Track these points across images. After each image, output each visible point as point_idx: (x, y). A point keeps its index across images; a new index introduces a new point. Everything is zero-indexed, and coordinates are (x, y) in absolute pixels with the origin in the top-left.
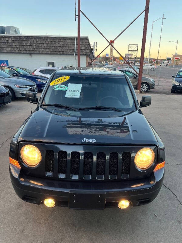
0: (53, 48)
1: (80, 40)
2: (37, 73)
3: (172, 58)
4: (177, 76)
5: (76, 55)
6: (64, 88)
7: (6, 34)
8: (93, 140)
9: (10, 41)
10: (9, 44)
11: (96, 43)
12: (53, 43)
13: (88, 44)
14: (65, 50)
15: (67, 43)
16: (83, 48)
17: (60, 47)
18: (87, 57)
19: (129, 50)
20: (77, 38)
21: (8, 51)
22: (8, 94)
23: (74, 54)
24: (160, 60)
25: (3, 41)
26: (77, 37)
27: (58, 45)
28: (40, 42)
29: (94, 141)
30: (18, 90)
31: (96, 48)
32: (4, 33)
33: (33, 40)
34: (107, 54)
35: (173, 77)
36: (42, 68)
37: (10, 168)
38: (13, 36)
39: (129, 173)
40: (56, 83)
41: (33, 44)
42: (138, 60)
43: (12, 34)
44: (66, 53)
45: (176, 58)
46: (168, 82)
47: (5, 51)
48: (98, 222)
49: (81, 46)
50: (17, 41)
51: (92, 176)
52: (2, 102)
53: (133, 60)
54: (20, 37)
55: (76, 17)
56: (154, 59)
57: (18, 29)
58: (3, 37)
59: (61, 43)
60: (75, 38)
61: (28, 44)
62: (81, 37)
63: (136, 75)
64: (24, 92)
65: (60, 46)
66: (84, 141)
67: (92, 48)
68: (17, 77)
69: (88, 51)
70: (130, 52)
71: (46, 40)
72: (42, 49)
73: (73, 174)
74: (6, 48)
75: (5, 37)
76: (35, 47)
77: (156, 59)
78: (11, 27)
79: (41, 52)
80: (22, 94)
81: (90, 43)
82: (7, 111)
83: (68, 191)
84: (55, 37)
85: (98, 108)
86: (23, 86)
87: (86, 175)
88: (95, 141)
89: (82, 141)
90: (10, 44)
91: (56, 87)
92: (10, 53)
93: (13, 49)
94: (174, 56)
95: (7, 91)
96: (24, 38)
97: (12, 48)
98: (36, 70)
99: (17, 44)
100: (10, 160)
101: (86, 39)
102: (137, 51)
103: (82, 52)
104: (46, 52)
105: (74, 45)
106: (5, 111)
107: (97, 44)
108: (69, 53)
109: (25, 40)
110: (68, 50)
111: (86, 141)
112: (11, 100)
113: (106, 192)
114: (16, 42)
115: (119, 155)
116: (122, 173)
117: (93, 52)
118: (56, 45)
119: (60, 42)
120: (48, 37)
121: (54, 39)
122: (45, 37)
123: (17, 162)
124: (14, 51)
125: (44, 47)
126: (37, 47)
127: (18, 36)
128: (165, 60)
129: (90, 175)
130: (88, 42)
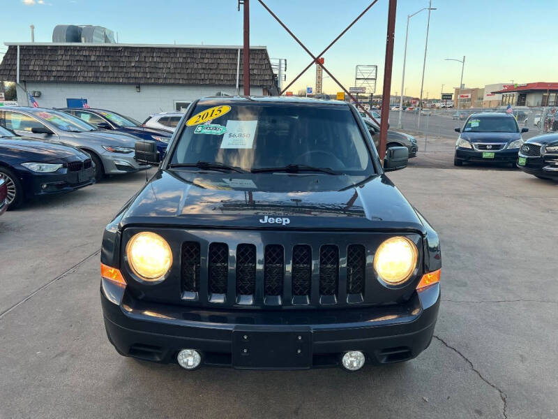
0: (189, 71)
1: (249, 54)
2: (153, 124)
3: (453, 96)
4: (467, 130)
5: (239, 86)
6: (217, 130)
7: (83, 44)
8: (284, 219)
9: (93, 58)
10: (90, 64)
11: (283, 62)
12: (189, 60)
13: (266, 62)
14: (214, 77)
15: (219, 61)
16: (255, 72)
17: (204, 69)
18: (265, 92)
19: (357, 79)
20: (241, 50)
21: (87, 79)
22: (87, 164)
23: (235, 85)
24: (426, 100)
25: (78, 58)
26: (243, 48)
27: (200, 66)
28: (158, 60)
29: (286, 221)
30: (110, 158)
31: (283, 73)
32: (79, 41)
33: (143, 55)
34: (308, 89)
35: (458, 130)
36: (163, 114)
37: (101, 288)
38: (100, 47)
39: (363, 291)
40: (201, 121)
41: (143, 64)
42: (379, 99)
43: (98, 42)
44: (217, 83)
45: (462, 96)
46: (447, 144)
47: (81, 79)
48: (296, 413)
49: (250, 67)
50: (108, 56)
51: (282, 297)
52: (75, 182)
53: (368, 100)
54: (116, 50)
55: (239, 3)
56: (414, 99)
57: (111, 33)
58: (78, 48)
59: (206, 61)
60: (237, 50)
61: (133, 65)
62: (250, 48)
63: (374, 128)
64: (124, 163)
65: (204, 67)
66: (266, 221)
67: (275, 72)
68: (108, 131)
69: (267, 78)
70: (360, 84)
71: (172, 55)
72: (163, 73)
73: (242, 294)
74: (82, 73)
75: (82, 48)
76: (147, 70)
77: (417, 99)
78: (95, 28)
79: (161, 81)
80: (119, 167)
81: (272, 61)
82: (85, 202)
83: (230, 327)
84: (193, 49)
85: (293, 169)
86: (121, 149)
87: (269, 295)
88: (288, 222)
89: (261, 221)
90: (93, 65)
91: (200, 129)
92: (92, 83)
93: (98, 75)
94: (457, 91)
95: (87, 158)
96: (125, 50)
97: (96, 72)
98: (151, 118)
99: (108, 64)
100: (103, 270)
101: (263, 52)
102: (375, 79)
103: (254, 80)
104: (172, 81)
105: (236, 64)
106: (81, 203)
107: (286, 64)
108: (225, 82)
109: (126, 54)
110: (222, 76)
111: (269, 221)
112: (94, 178)
113: (314, 329)
114: (106, 59)
115: (341, 260)
116: (348, 291)
117: (277, 81)
118: (196, 66)
119: (204, 58)
120: (177, 49)
121: (191, 53)
122: (170, 49)
123: (118, 271)
124: (100, 80)
125: (168, 71)
126: (154, 71)
127: (110, 47)
128: (438, 101)
129: (277, 295)
130: (267, 58)
